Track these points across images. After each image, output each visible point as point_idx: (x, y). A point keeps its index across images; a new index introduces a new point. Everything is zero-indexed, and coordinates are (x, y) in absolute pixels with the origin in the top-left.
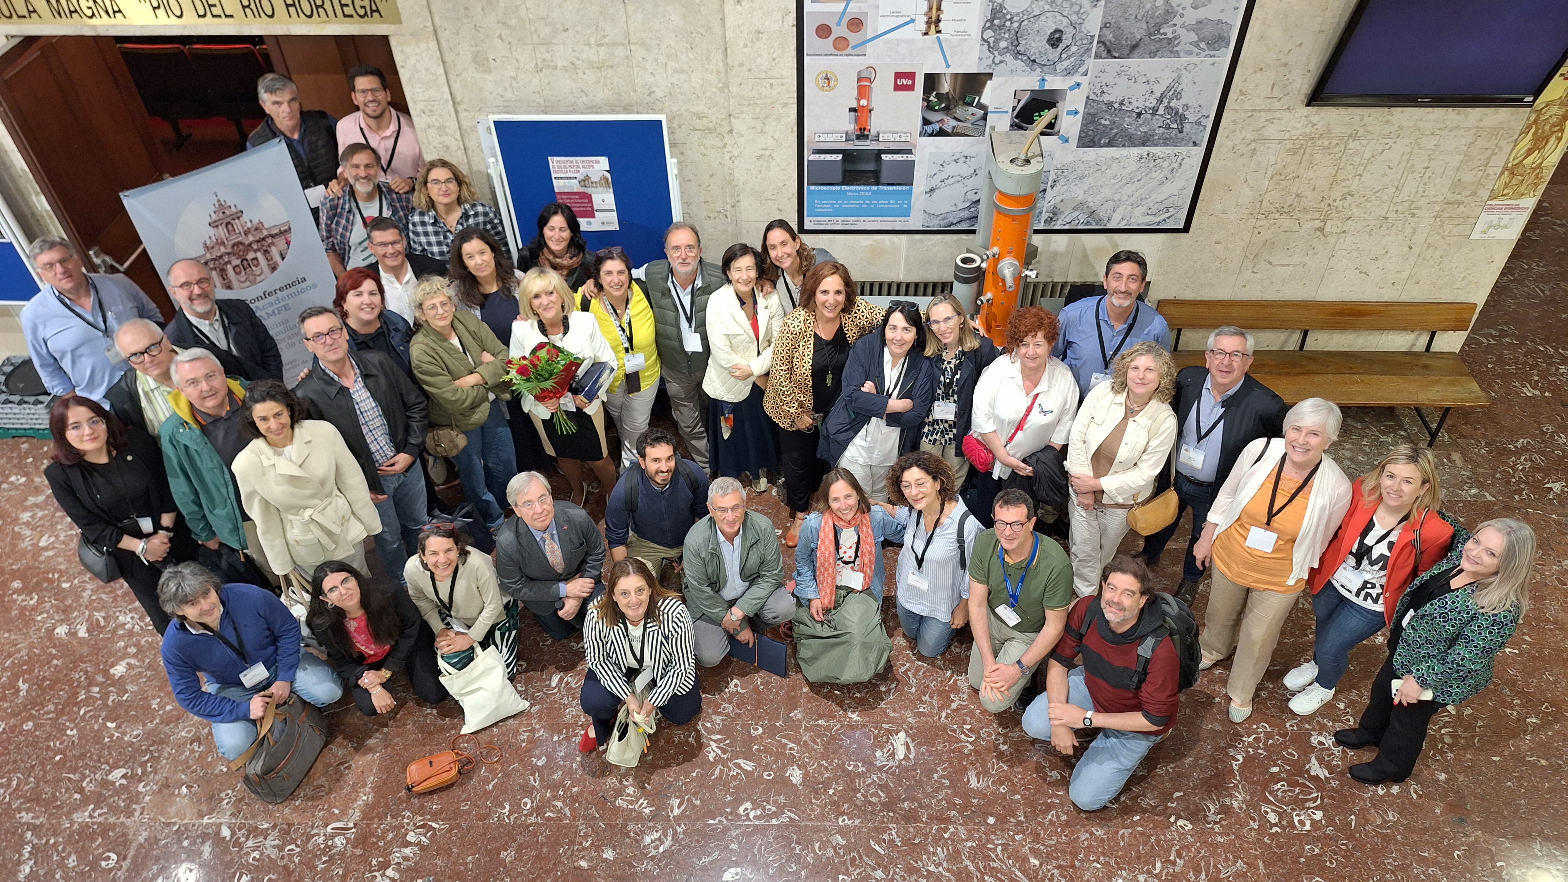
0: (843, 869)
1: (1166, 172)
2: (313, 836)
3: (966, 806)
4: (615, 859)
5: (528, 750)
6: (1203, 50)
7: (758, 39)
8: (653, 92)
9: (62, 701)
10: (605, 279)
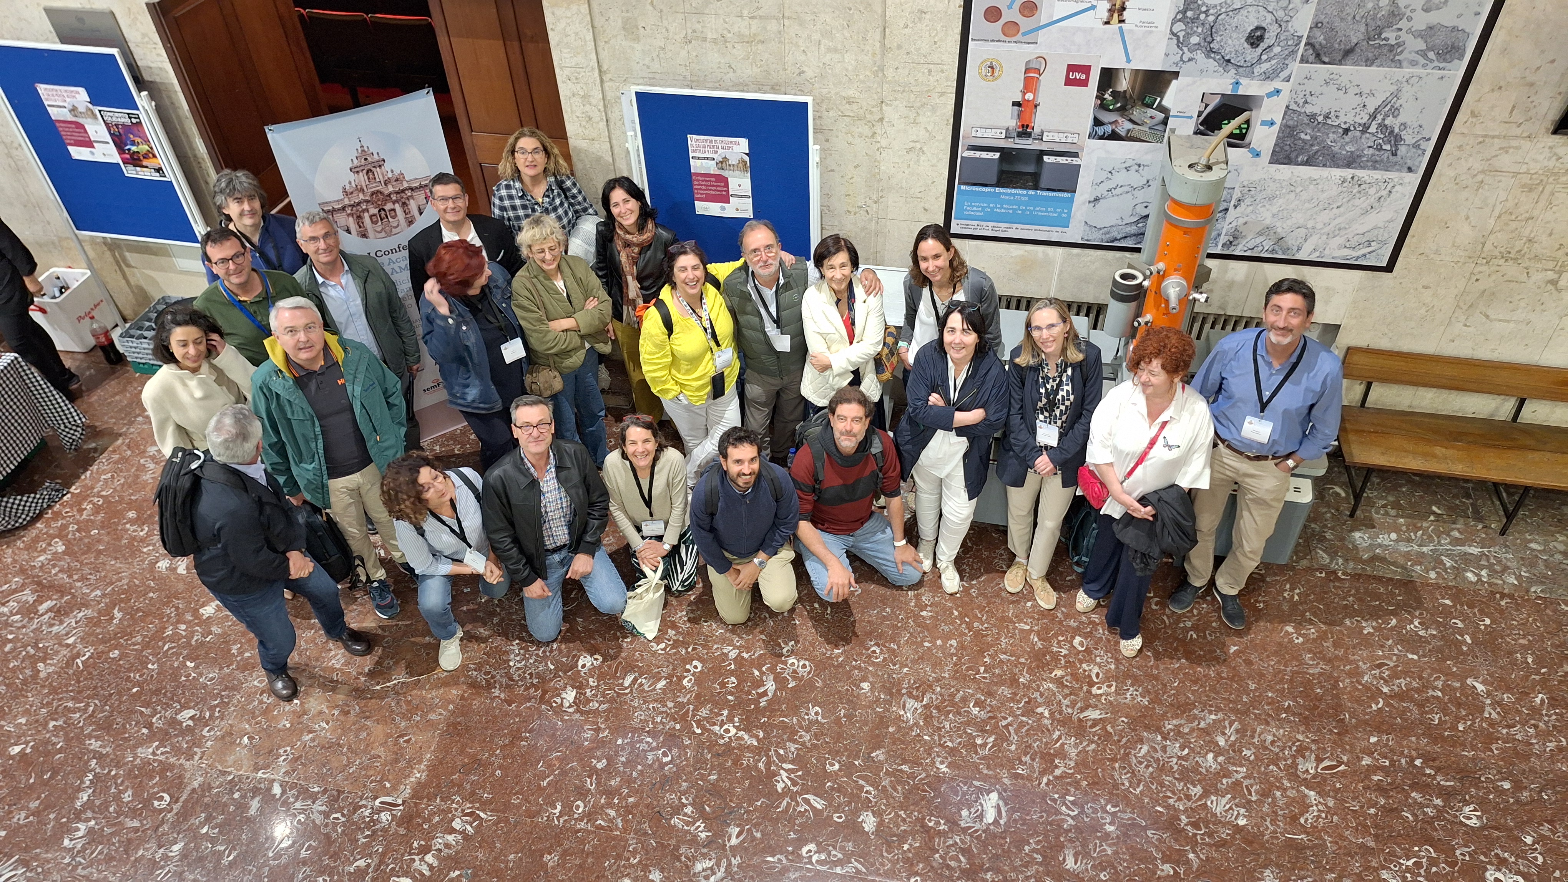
1: (1372, 200)
2: (361, 807)
5: (589, 750)
6: (1431, 61)
7: (920, 20)
8: (803, 72)
9: (150, 634)
10: (679, 276)
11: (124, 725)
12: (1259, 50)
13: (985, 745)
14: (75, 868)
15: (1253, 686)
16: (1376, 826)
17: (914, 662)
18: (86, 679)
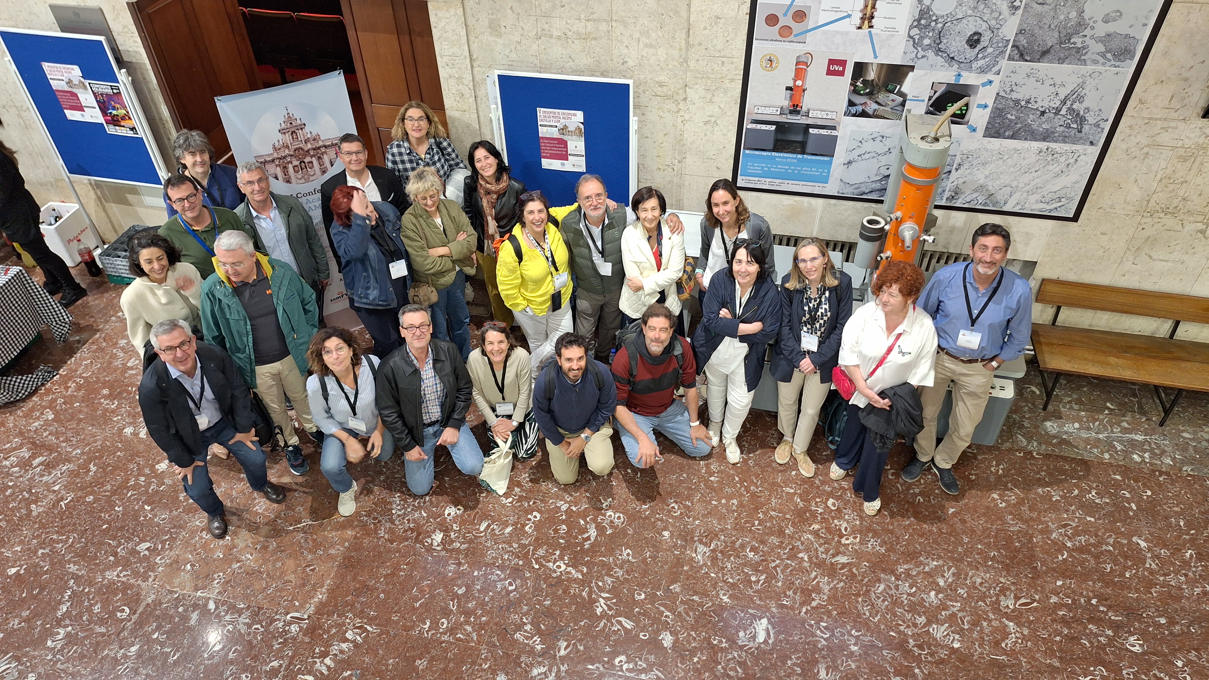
1: (1062, 166)
2: (276, 620)
5: (452, 579)
6: (1109, 60)
7: (716, 23)
8: (626, 62)
9: (117, 484)
10: (528, 217)
11: (95, 554)
12: (976, 50)
13: (758, 581)
14: (56, 663)
15: (966, 540)
16: (1061, 650)
17: (704, 516)
18: (67, 518)
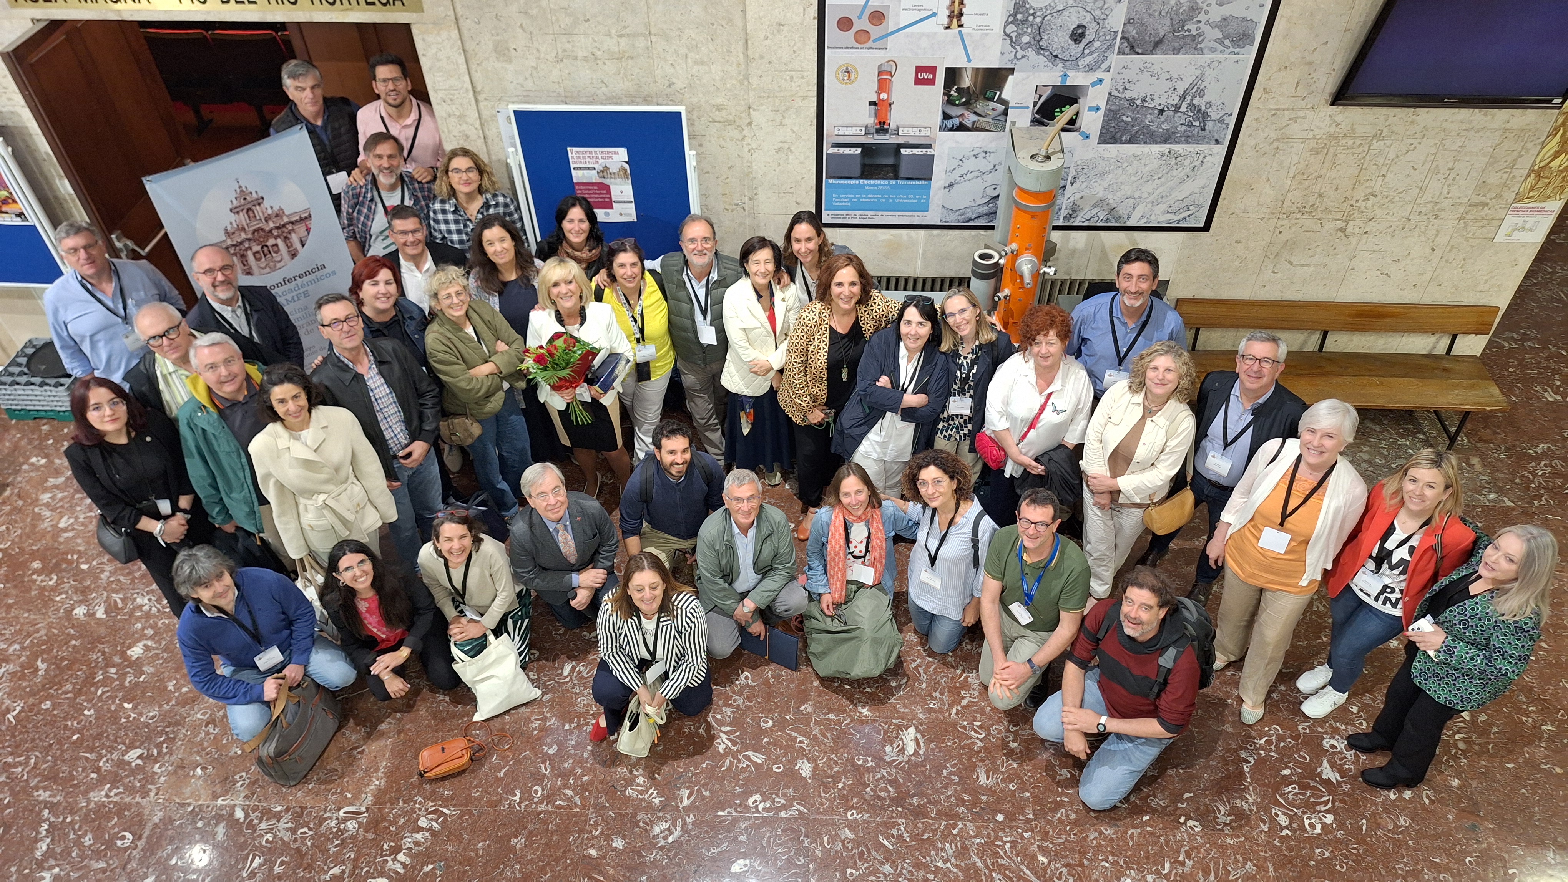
0: (851, 863)
1: (1188, 170)
2: (326, 819)
3: (976, 802)
4: (624, 849)
5: (539, 739)
6: (1228, 47)
7: (778, 31)
8: (673, 84)
9: (80, 681)
10: (618, 271)
11: (70, 773)
12: (1082, 45)
13: (899, 686)
18: (21, 733)
